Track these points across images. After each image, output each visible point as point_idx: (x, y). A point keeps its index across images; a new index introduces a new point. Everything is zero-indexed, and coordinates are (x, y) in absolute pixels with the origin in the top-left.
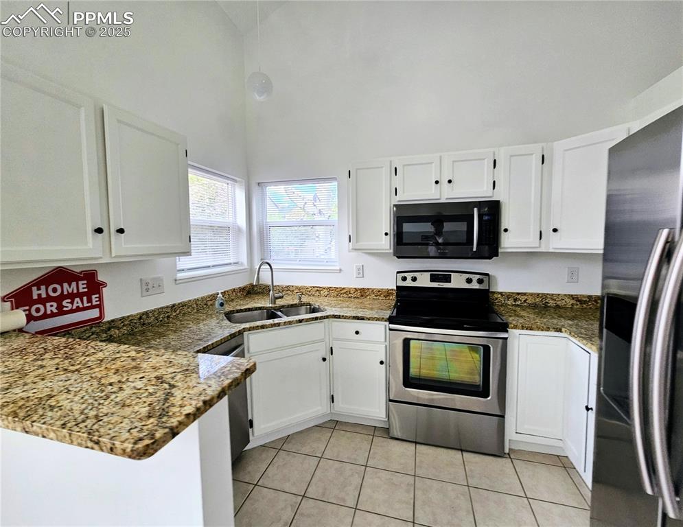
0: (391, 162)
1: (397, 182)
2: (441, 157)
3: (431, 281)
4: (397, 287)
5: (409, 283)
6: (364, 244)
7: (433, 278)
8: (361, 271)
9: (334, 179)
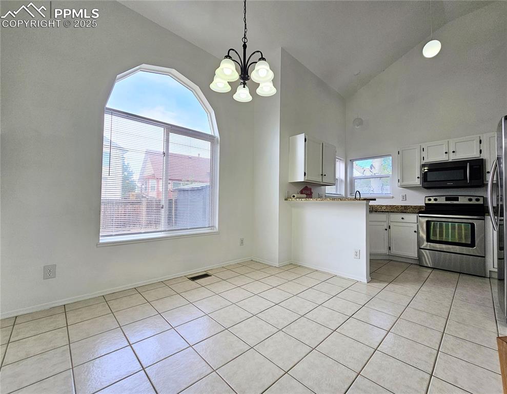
0: (421, 146)
1: (424, 154)
2: (448, 142)
3: (446, 200)
4: (425, 204)
5: (433, 202)
6: (406, 183)
7: (447, 199)
8: (405, 198)
9: (390, 155)
